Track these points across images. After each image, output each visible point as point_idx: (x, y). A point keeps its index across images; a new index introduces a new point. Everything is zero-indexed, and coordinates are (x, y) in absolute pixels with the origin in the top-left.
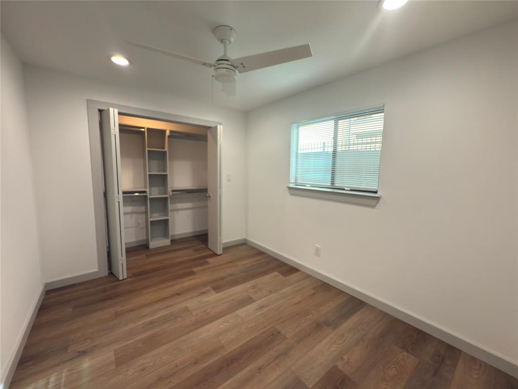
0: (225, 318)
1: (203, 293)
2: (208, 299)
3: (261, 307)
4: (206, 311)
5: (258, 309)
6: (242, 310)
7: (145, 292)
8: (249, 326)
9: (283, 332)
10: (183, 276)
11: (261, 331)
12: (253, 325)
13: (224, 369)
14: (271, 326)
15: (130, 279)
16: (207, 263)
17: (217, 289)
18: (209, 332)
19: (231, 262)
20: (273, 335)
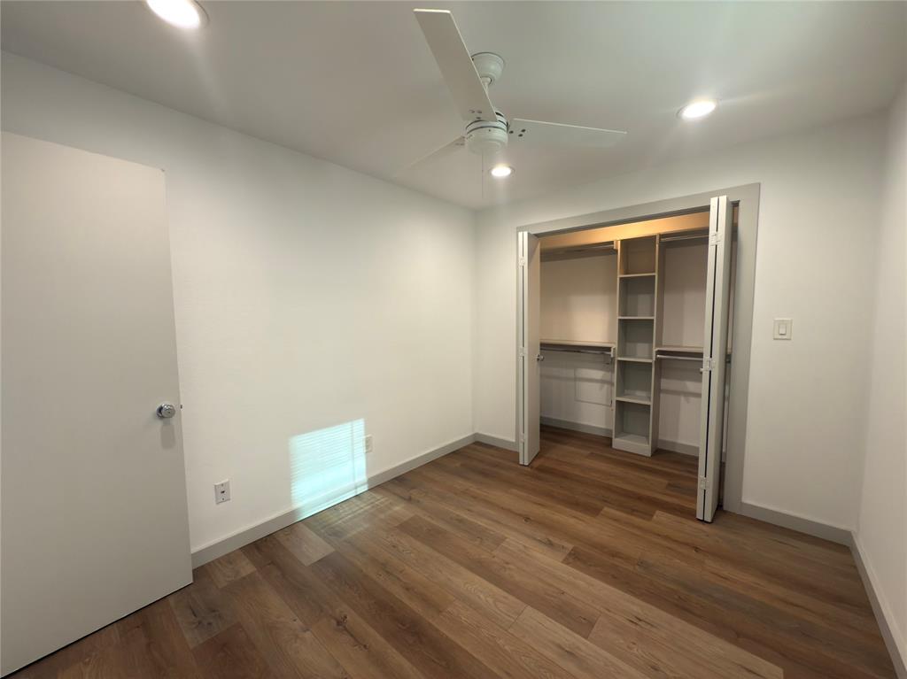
1: (550, 544)
2: (539, 555)
3: (571, 654)
4: (507, 563)
5: (559, 646)
6: (539, 616)
7: (514, 491)
8: (501, 642)
10: (576, 505)
13: (400, 626)
15: (529, 469)
16: (649, 516)
17: (575, 558)
18: (465, 584)
19: (697, 549)
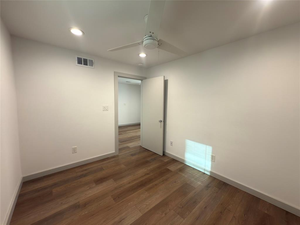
0: (149, 209)
4: (165, 214)
9: (112, 199)
11: (125, 199)
12: (129, 204)
13: (144, 183)
14: (117, 203)
18: (156, 198)
20: (119, 197)
